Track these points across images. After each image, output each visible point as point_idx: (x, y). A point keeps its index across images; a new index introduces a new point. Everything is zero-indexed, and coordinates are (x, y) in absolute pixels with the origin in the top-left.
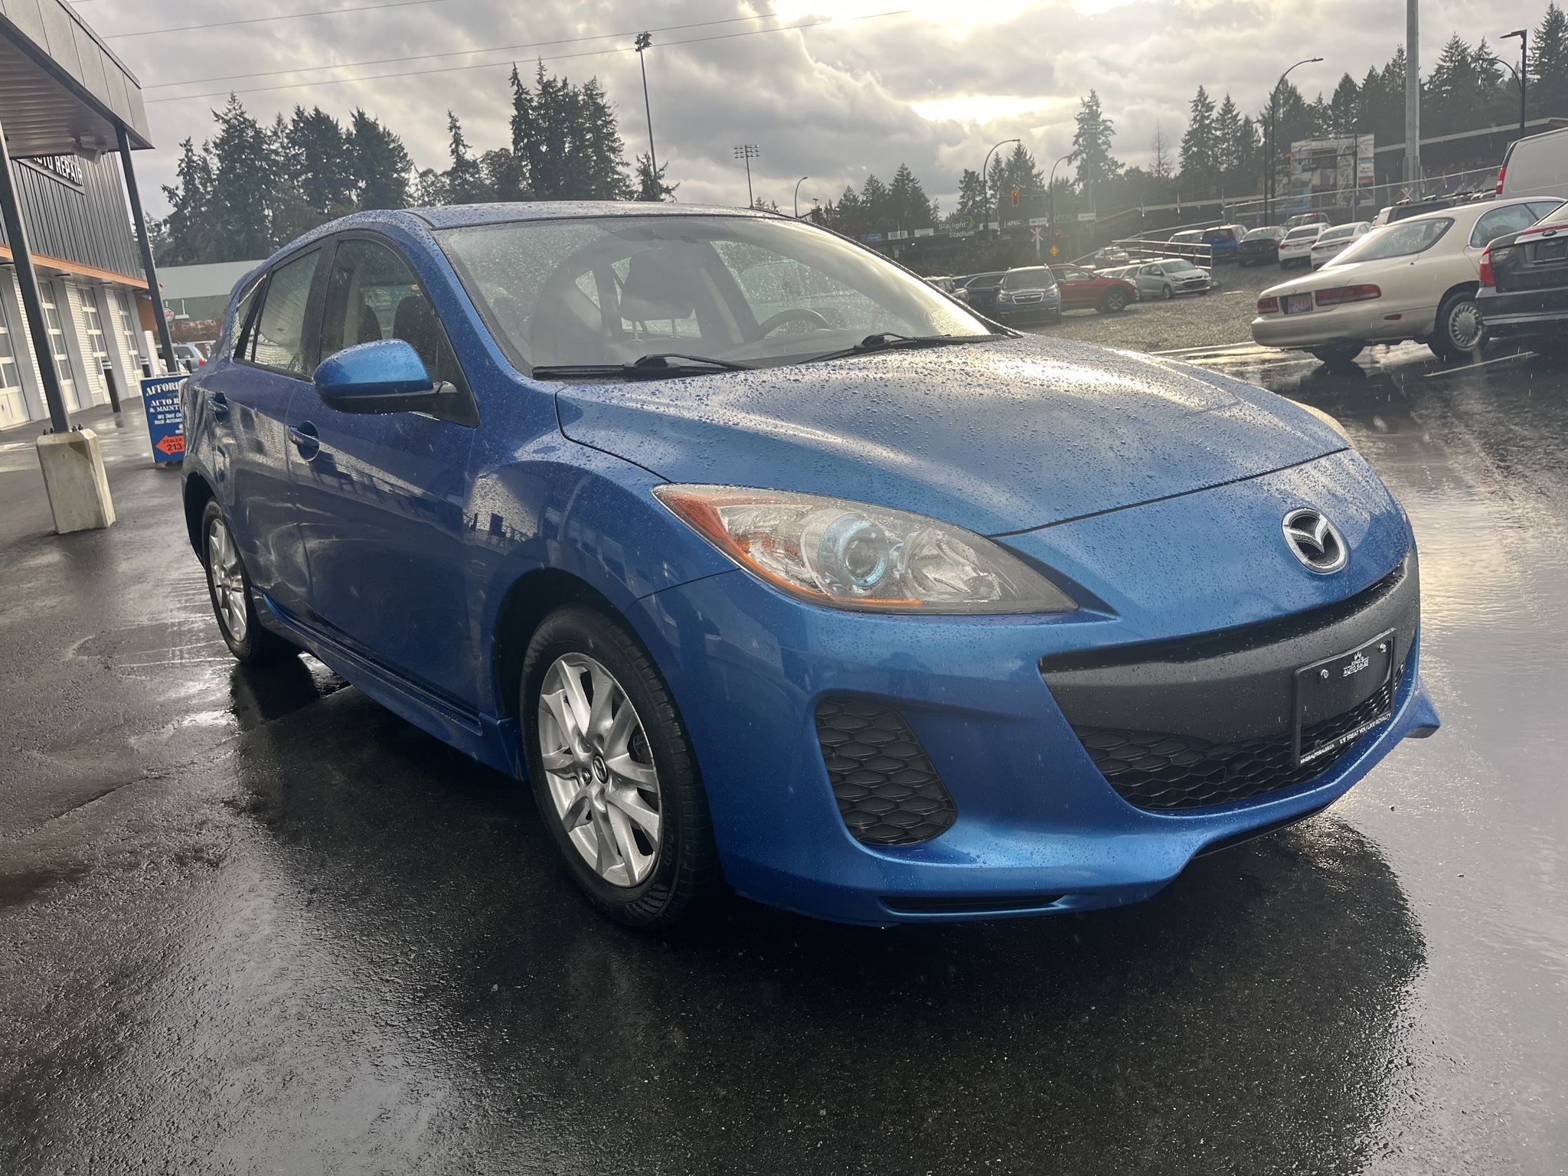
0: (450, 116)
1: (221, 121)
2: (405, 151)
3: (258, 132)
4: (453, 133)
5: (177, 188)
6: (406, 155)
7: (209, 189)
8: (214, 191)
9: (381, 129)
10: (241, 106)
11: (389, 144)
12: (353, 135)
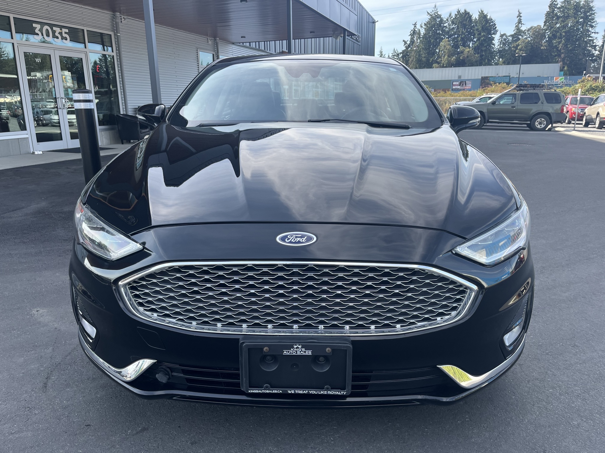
0: (519, 12)
1: (429, 15)
2: (496, 26)
3: (442, 20)
4: (518, 19)
5: (408, 41)
6: (496, 28)
7: (419, 41)
8: (419, 42)
9: (488, 17)
10: (437, 9)
11: (490, 23)
12: (477, 20)
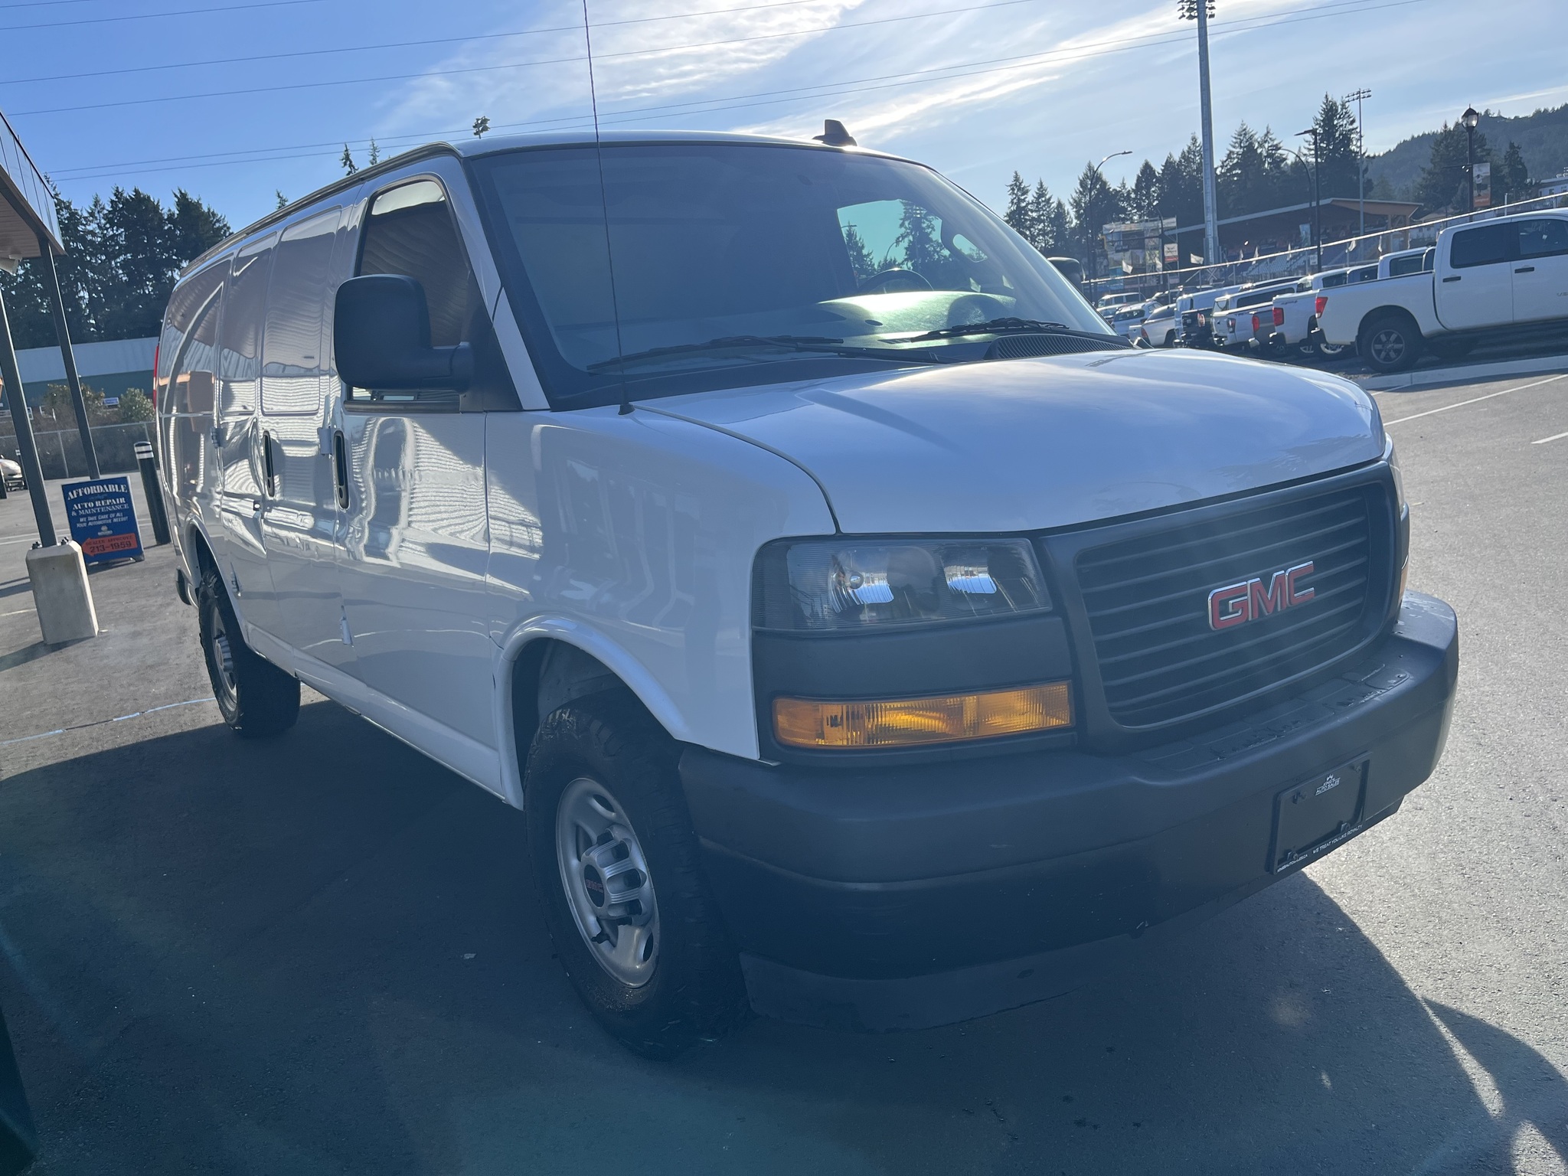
0: (279, 197)
3: (73, 215)
9: (205, 210)
10: (55, 188)
11: (214, 224)
12: (176, 216)
